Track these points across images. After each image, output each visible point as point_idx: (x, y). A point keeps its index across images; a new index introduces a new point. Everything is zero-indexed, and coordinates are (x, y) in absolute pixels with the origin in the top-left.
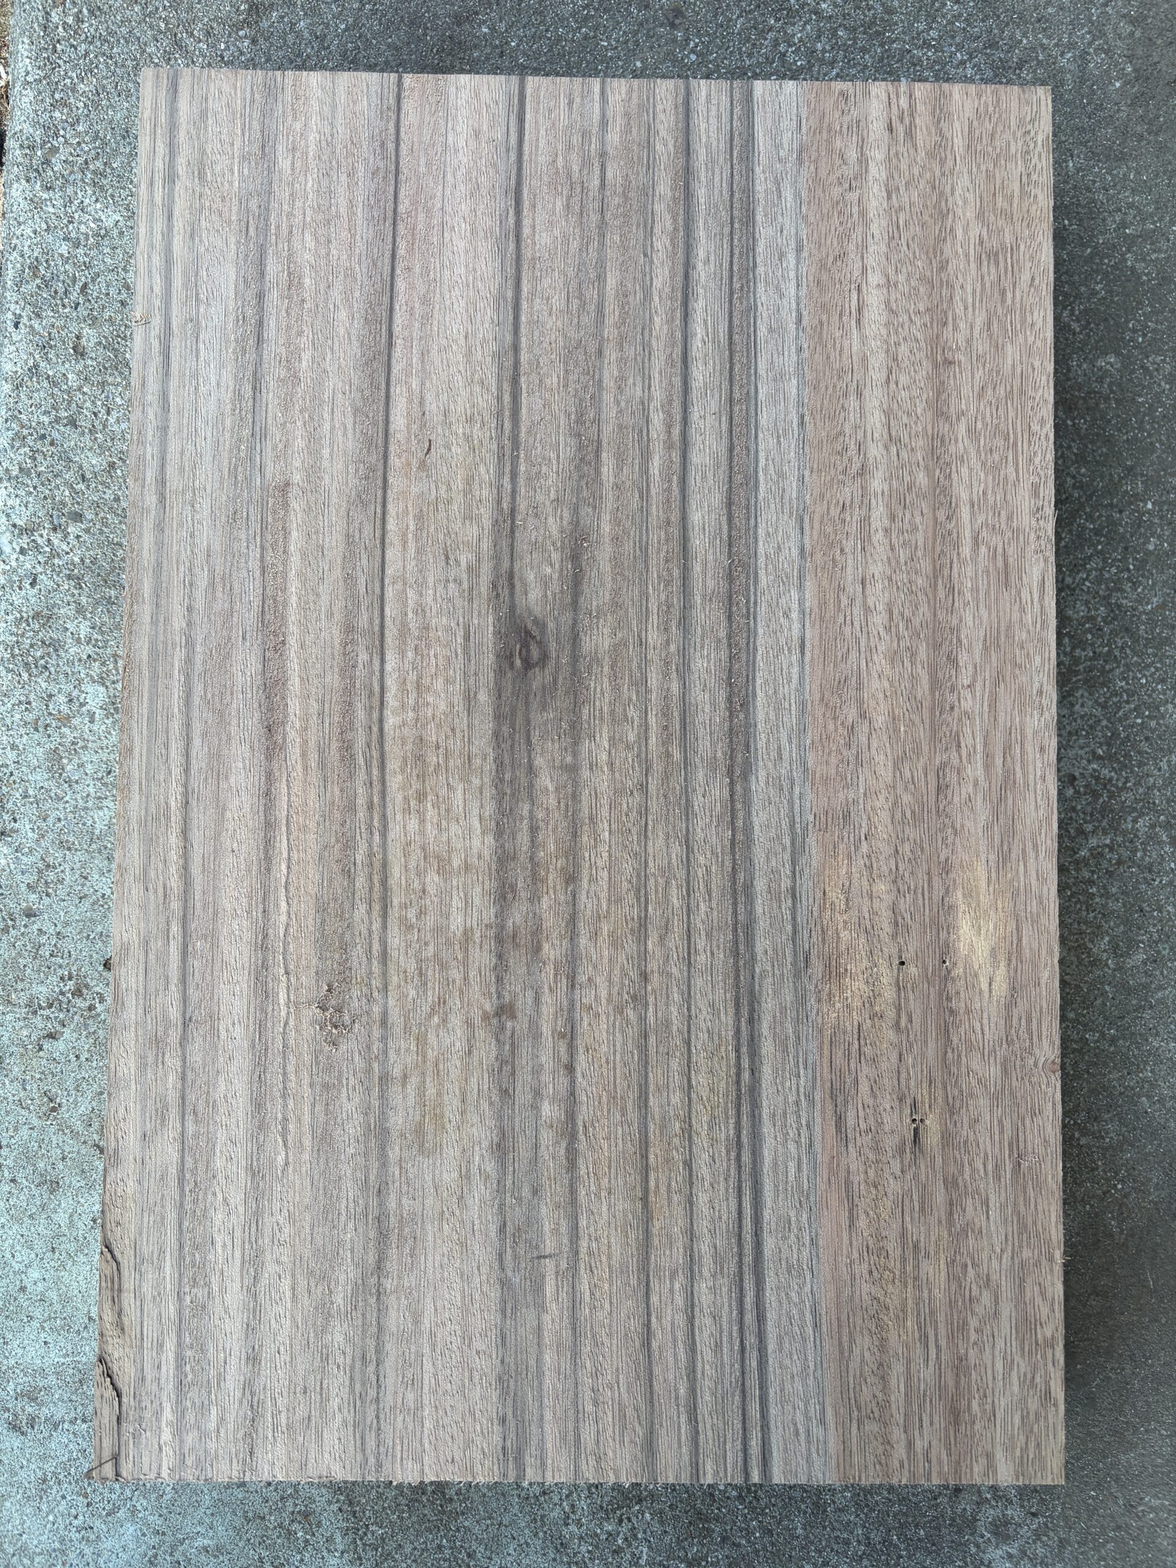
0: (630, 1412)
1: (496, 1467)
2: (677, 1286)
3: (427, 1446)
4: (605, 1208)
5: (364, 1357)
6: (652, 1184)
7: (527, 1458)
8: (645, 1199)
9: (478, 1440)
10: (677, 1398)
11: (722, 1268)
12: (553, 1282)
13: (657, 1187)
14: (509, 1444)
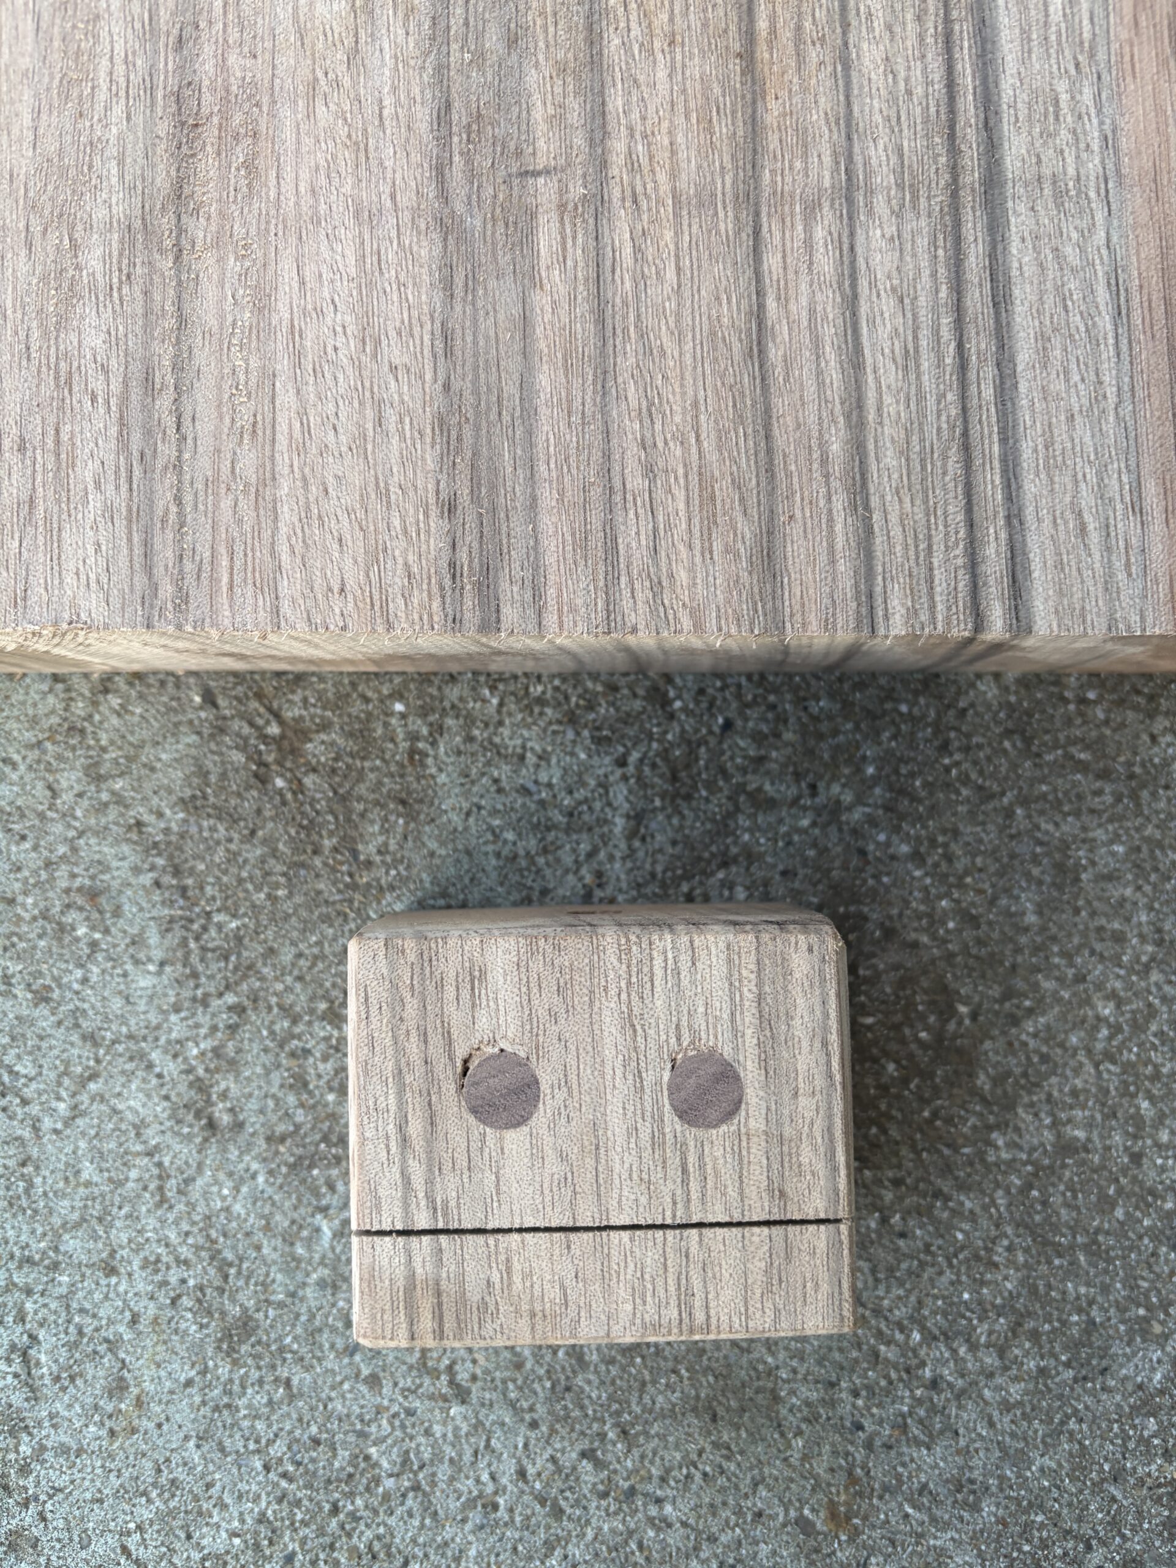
0: (723, 489)
1: (436, 605)
2: (819, 233)
3: (285, 558)
4: (662, 74)
5: (148, 379)
6: (762, 25)
7: (504, 585)
8: (748, 57)
9: (398, 547)
10: (824, 461)
11: (915, 198)
12: (555, 225)
13: (773, 31)
14: (463, 556)
